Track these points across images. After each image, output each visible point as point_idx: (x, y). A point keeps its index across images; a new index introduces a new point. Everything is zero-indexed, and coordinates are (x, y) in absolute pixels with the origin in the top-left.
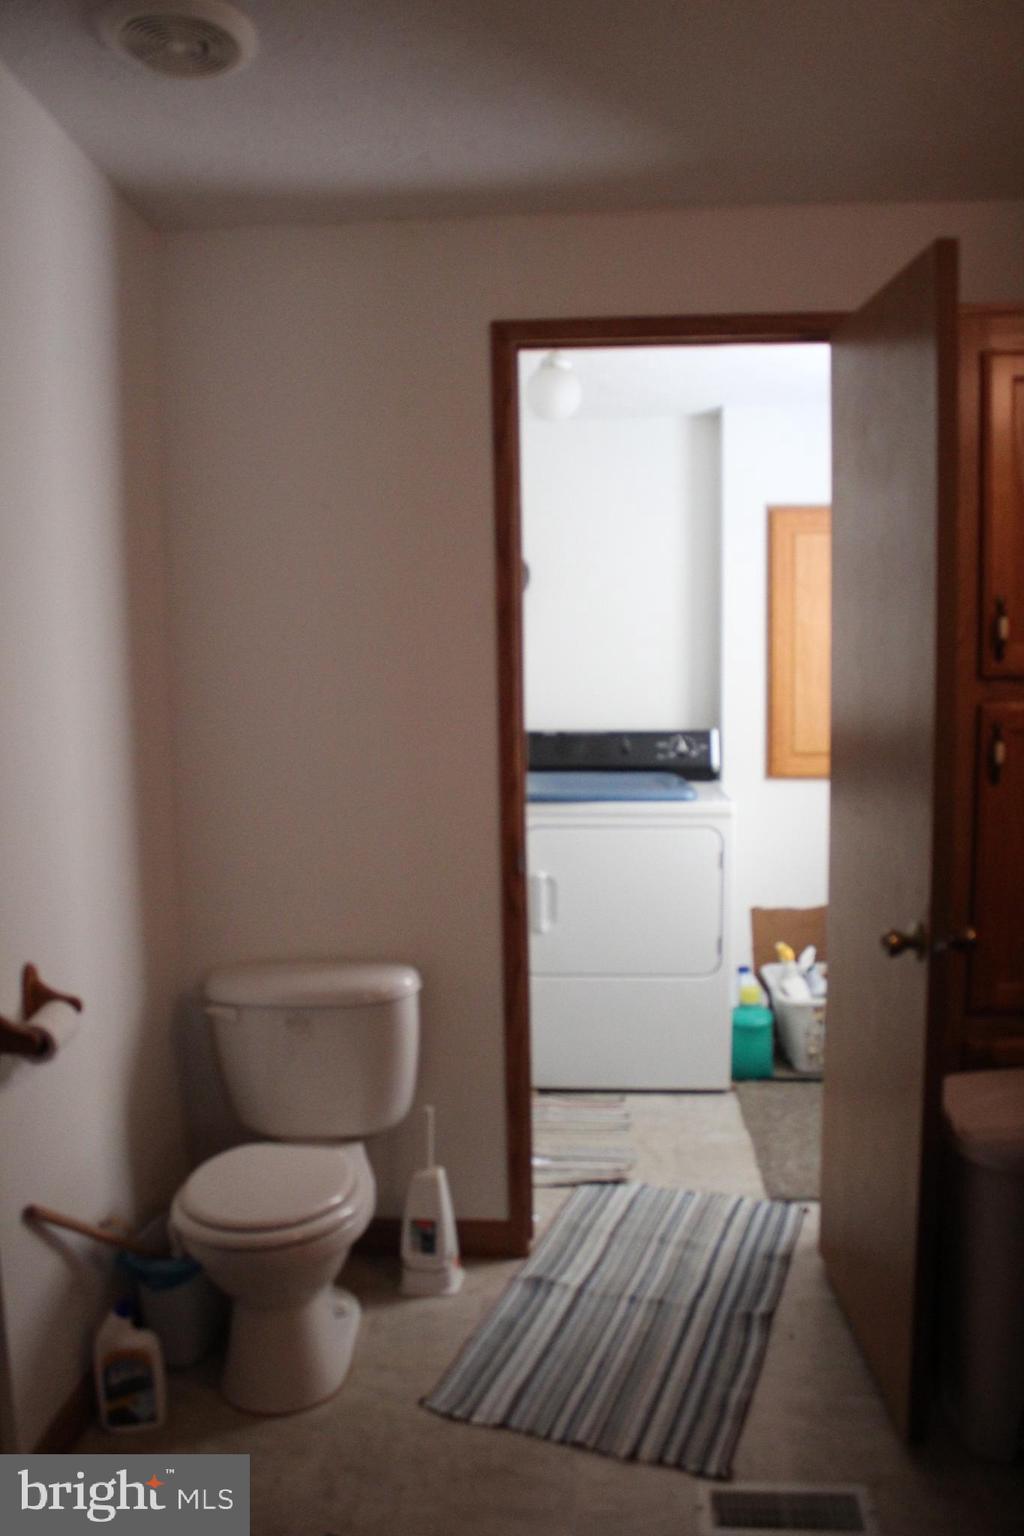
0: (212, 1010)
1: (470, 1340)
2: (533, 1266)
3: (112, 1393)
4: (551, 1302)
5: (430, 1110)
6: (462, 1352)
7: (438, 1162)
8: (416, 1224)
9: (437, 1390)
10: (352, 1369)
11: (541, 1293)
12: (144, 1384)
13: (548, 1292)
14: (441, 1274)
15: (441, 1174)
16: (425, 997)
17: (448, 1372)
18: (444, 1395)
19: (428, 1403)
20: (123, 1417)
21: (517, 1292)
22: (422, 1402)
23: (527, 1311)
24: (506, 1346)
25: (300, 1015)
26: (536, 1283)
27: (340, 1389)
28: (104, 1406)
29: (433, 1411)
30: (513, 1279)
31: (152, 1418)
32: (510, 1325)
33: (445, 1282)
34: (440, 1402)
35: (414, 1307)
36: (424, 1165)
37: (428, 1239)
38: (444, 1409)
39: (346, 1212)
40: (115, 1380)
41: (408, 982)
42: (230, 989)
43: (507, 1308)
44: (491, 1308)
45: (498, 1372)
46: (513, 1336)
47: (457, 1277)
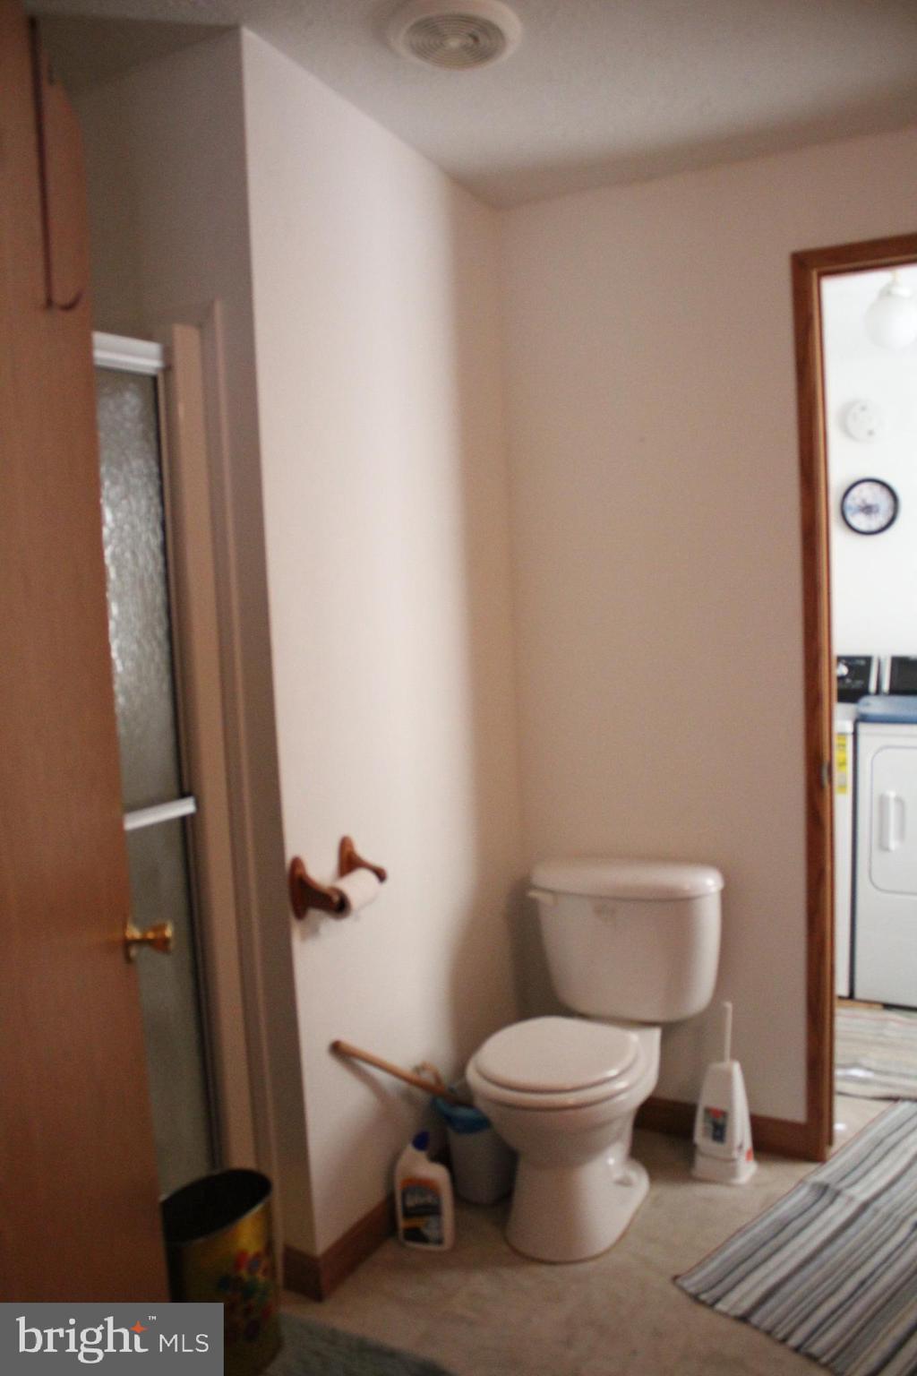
0: (533, 894)
1: (741, 1231)
2: (823, 1174)
3: (408, 1213)
4: (832, 1211)
5: (729, 1005)
6: (730, 1239)
7: (734, 1057)
8: (708, 1111)
9: (691, 1272)
10: (624, 1235)
11: (825, 1200)
12: (434, 1210)
13: (832, 1202)
14: (729, 1164)
15: (736, 1069)
16: (726, 896)
17: (710, 1257)
18: (696, 1278)
19: (679, 1281)
20: (416, 1235)
21: (803, 1194)
22: (675, 1278)
23: (806, 1215)
24: (773, 1244)
25: (609, 905)
26: (823, 1189)
27: (607, 1251)
28: (402, 1223)
29: (682, 1289)
30: (802, 1181)
31: (440, 1241)
32: (784, 1224)
33: (733, 1173)
34: (691, 1284)
35: (700, 1191)
36: (721, 1059)
37: (719, 1129)
38: (692, 1290)
39: (621, 1085)
40: (411, 1203)
41: (709, 883)
42: (551, 877)
43: (786, 1208)
44: (770, 1204)
45: (756, 1267)
46: (783, 1237)
47: (748, 1169)
